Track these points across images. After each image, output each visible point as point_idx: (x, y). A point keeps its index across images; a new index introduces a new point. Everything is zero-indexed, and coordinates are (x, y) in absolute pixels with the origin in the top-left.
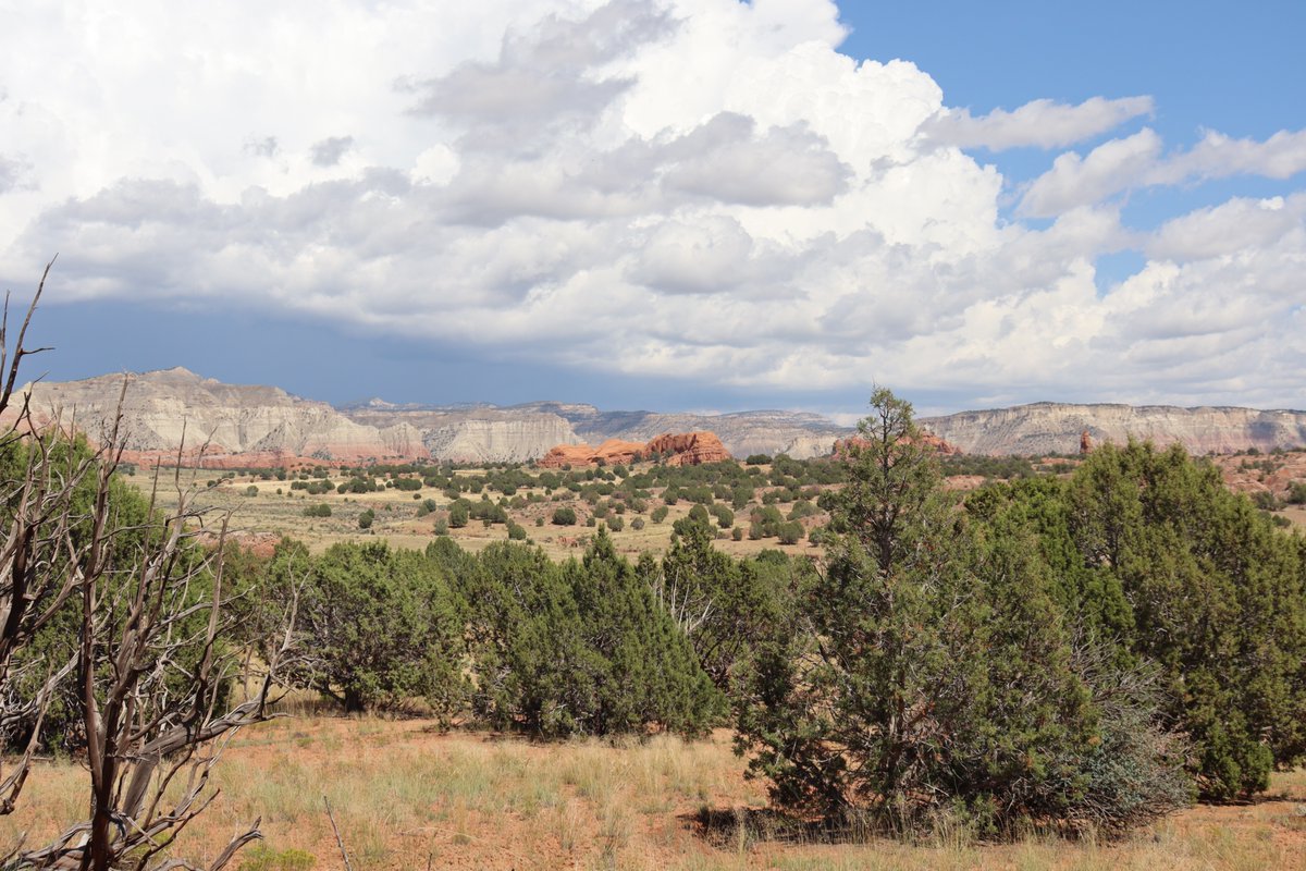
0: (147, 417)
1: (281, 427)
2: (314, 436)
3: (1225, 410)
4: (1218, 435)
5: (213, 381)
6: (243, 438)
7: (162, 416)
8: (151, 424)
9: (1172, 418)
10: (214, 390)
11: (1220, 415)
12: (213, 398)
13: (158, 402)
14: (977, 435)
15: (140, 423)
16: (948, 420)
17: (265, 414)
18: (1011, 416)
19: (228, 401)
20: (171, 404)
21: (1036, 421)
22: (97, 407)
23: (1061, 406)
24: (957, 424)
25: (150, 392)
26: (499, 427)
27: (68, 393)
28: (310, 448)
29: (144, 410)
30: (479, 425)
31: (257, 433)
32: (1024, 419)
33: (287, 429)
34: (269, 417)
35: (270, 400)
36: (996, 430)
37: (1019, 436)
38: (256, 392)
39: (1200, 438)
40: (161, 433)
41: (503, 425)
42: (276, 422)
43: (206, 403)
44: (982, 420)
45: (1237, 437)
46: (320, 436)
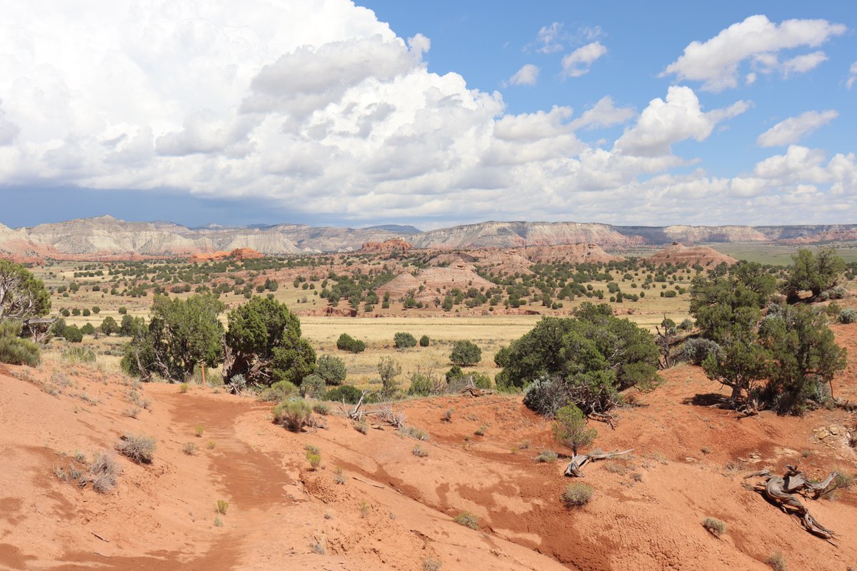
0: (90, 238)
1: (151, 240)
2: (165, 244)
3: (567, 223)
4: (564, 234)
5: (122, 221)
6: (134, 246)
7: (96, 237)
8: (91, 241)
9: (545, 227)
10: (122, 225)
11: (565, 225)
12: (121, 228)
13: (95, 231)
14: (463, 236)
15: (86, 240)
16: (451, 229)
17: (144, 235)
18: (477, 227)
19: (128, 230)
20: (100, 232)
21: (487, 229)
22: (69, 234)
23: (498, 223)
24: (455, 231)
25: (91, 227)
26: (251, 237)
27: (57, 228)
28: (163, 249)
29: (88, 235)
30: (242, 237)
31: (141, 243)
32: (482, 229)
33: (154, 241)
34: (146, 236)
35: (146, 228)
36: (470, 233)
37: (479, 236)
38: (141, 225)
39: (557, 235)
40: (95, 244)
41: (253, 236)
42: (149, 238)
43: (117, 230)
44: (465, 229)
45: (572, 234)
46: (168, 244)
